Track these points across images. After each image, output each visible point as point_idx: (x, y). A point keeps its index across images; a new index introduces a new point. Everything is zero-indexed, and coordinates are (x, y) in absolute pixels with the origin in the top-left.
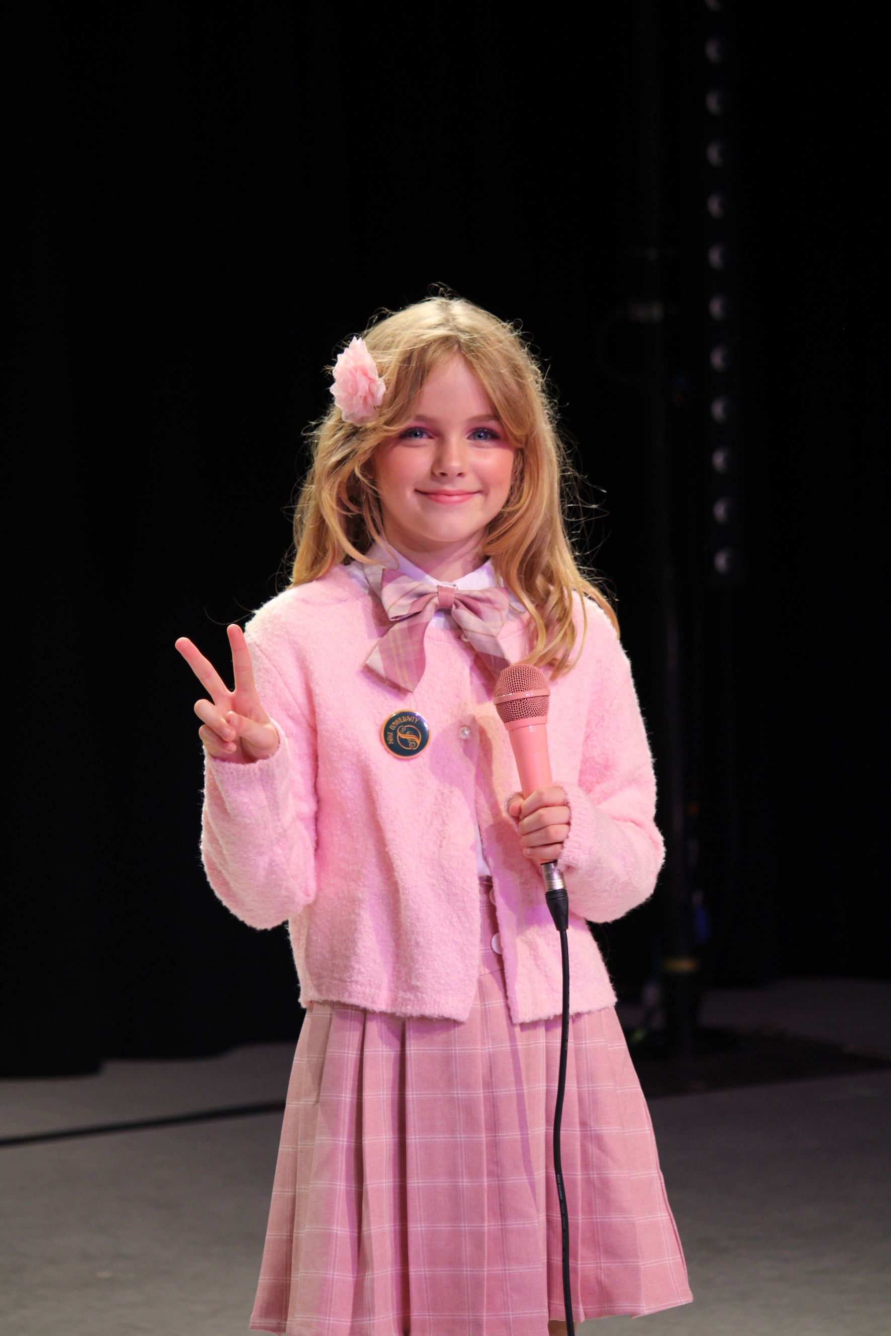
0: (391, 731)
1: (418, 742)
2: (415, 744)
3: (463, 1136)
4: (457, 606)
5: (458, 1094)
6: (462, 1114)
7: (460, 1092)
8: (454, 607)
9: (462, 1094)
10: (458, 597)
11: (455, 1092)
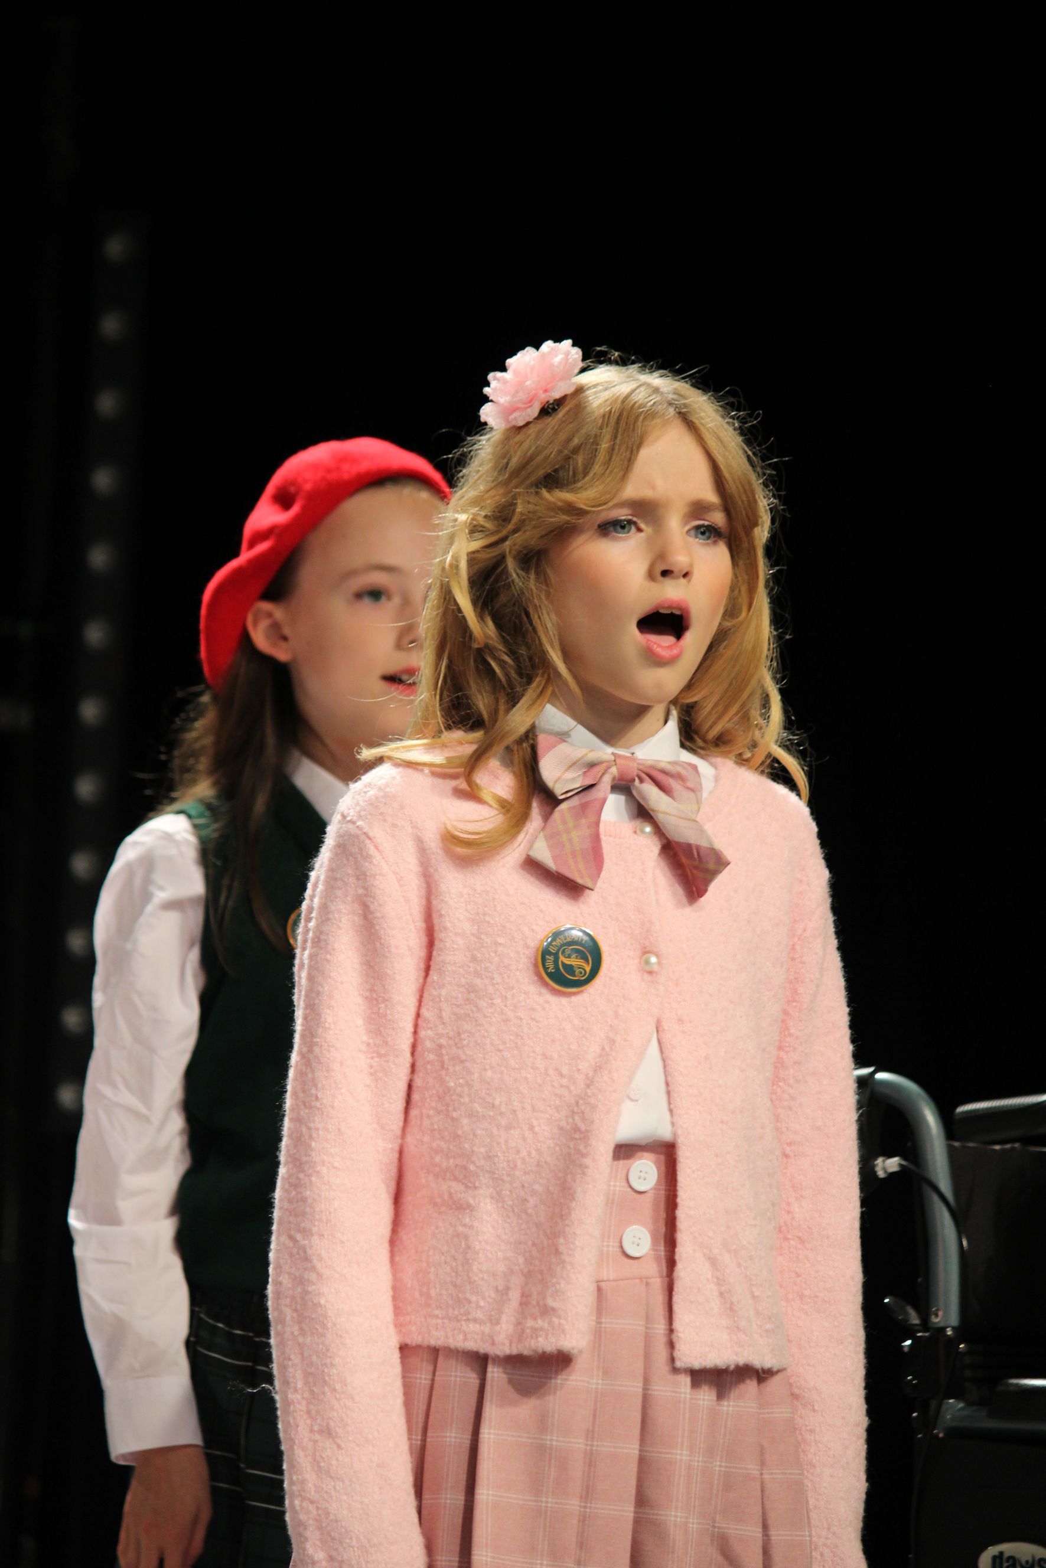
0: (550, 953)
1: (588, 969)
2: (583, 971)
3: (550, 1500)
4: (641, 781)
5: (551, 1440)
6: (553, 1470)
7: (555, 1438)
8: (637, 781)
9: (557, 1441)
10: (641, 767)
11: (549, 1437)
